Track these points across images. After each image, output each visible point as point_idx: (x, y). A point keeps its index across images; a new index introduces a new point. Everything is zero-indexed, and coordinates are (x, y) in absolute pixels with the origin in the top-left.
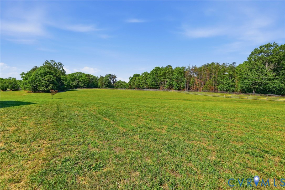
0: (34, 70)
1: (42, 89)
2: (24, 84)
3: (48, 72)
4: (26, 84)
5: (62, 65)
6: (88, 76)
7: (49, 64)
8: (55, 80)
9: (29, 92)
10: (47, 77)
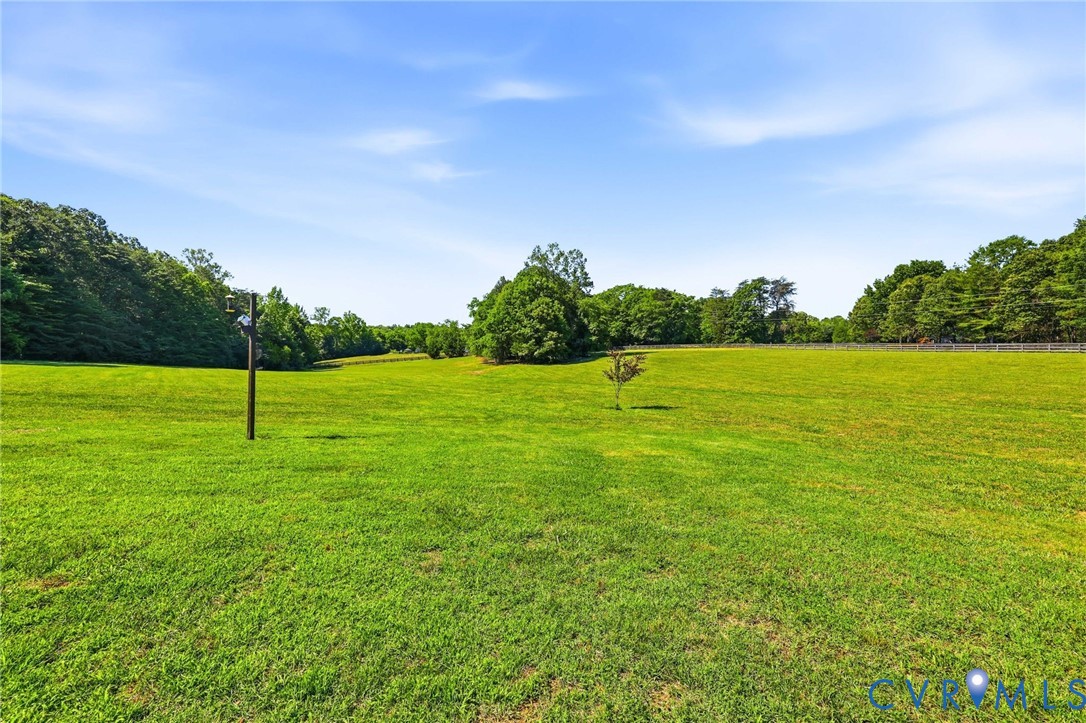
0: (498, 289)
1: (523, 349)
2: (475, 334)
3: (541, 288)
4: (481, 333)
5: (583, 260)
6: (663, 295)
7: (543, 259)
8: (562, 317)
9: (486, 362)
10: (538, 307)
